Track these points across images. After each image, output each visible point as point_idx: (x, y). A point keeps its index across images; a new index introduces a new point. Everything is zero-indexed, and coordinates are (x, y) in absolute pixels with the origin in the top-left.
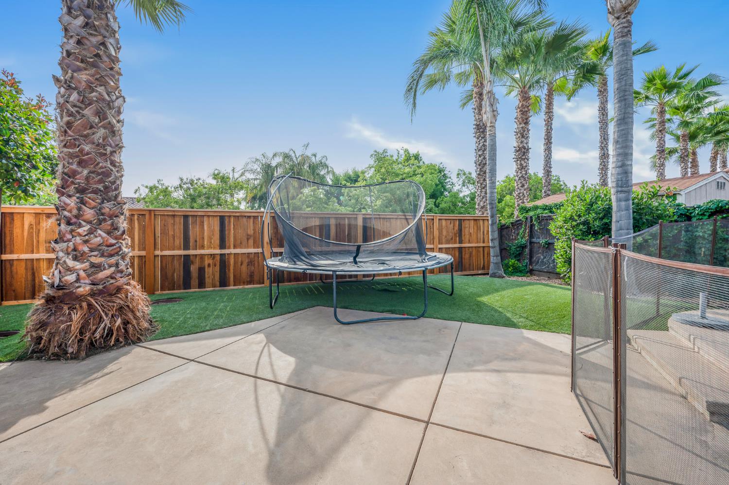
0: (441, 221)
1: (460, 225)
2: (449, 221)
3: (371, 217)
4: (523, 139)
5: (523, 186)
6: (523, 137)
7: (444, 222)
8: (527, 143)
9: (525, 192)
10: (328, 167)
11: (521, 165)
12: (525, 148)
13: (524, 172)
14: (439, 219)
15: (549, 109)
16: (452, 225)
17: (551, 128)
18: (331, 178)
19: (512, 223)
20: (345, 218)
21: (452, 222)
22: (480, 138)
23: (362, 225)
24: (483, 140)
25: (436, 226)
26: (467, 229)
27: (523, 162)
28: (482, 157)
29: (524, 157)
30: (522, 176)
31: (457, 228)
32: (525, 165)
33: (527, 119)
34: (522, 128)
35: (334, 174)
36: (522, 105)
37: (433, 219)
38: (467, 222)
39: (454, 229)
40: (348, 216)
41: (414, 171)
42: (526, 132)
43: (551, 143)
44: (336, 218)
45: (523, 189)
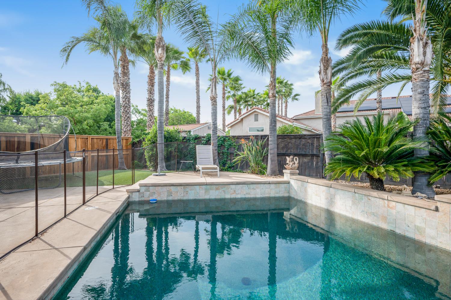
0: (93, 140)
1: (107, 142)
2: (99, 140)
3: (37, 136)
4: (151, 95)
5: (151, 120)
6: (151, 93)
7: (95, 140)
8: (153, 97)
9: (152, 124)
10: (4, 85)
11: (150, 108)
12: (152, 100)
13: (151, 113)
14: (92, 138)
15: (168, 79)
16: (101, 142)
17: (169, 90)
18: (9, 95)
19: (138, 141)
20: (15, 136)
21: (101, 140)
22: (124, 91)
23: (30, 141)
24: (125, 93)
25: (89, 142)
26: (112, 144)
27: (151, 107)
28: (125, 102)
29: (151, 105)
30: (150, 115)
31: (104, 143)
32: (152, 109)
33: (153, 84)
34: (150, 88)
35: (12, 92)
36: (150, 76)
37: (87, 138)
38: (112, 140)
39: (102, 144)
40: (17, 135)
41: (93, 101)
42: (152, 91)
43: (168, 98)
44: (6, 137)
45: (151, 122)
